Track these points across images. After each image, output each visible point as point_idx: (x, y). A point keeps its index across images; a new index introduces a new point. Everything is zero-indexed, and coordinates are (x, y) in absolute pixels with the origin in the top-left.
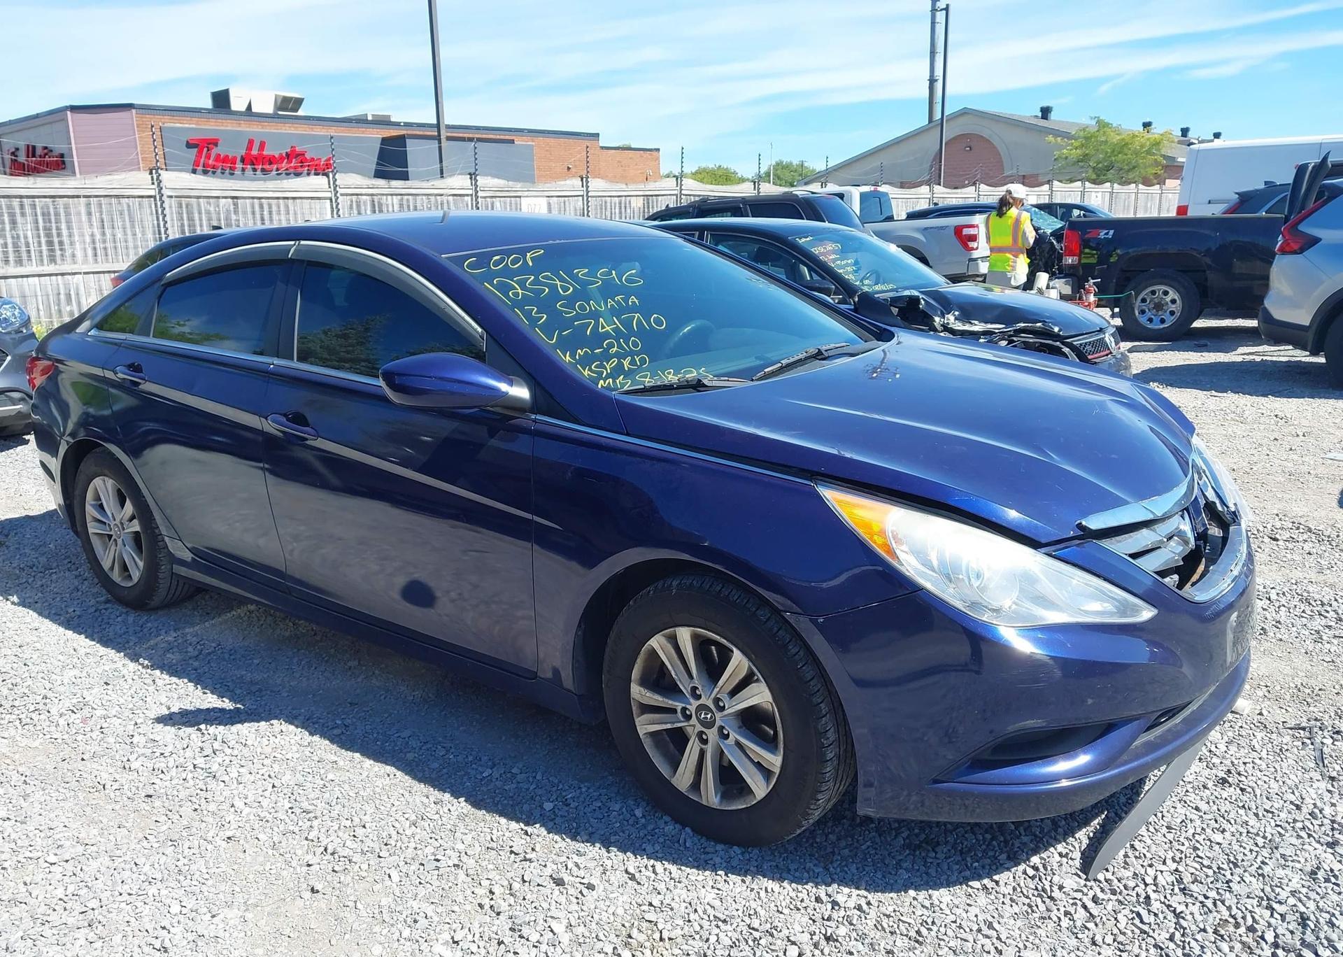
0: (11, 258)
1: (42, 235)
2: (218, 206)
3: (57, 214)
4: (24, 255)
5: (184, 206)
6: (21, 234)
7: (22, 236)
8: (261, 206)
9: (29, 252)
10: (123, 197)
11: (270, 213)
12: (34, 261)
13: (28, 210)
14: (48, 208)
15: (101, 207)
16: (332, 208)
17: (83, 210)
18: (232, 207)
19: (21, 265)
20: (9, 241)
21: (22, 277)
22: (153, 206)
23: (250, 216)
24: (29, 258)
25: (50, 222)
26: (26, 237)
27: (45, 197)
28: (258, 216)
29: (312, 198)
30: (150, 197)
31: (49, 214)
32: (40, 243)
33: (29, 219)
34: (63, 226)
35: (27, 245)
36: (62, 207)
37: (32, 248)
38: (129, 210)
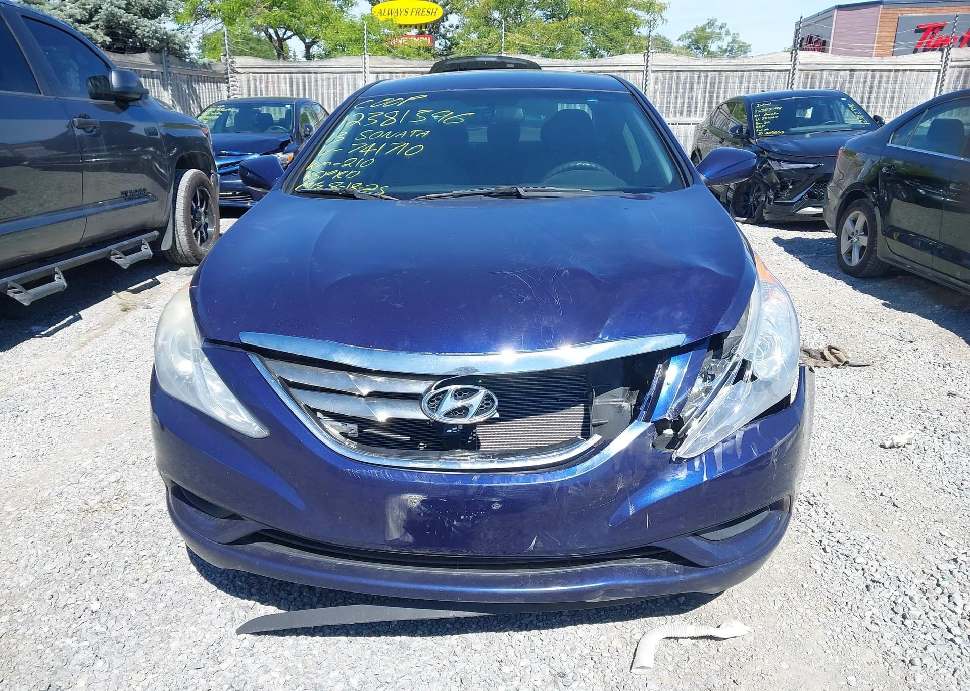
0: (685, 112)
1: (707, 97)
2: (837, 77)
3: (720, 83)
4: (693, 110)
5: (810, 77)
6: (694, 95)
7: (694, 97)
8: (873, 77)
9: (696, 108)
10: (767, 71)
11: (880, 82)
12: (698, 114)
13: (702, 79)
14: (715, 79)
15: (750, 79)
16: (938, 78)
17: (737, 80)
18: (848, 77)
19: (690, 117)
20: (686, 100)
21: (686, 124)
22: (787, 77)
23: (861, 85)
24: (695, 113)
25: (714, 88)
26: (696, 98)
27: (715, 71)
28: (868, 84)
29: (921, 70)
30: (786, 70)
31: (715, 83)
32: (704, 102)
33: (702, 86)
34: (722, 91)
35: (696, 103)
36: (724, 78)
37: (699, 106)
38: (769, 81)
